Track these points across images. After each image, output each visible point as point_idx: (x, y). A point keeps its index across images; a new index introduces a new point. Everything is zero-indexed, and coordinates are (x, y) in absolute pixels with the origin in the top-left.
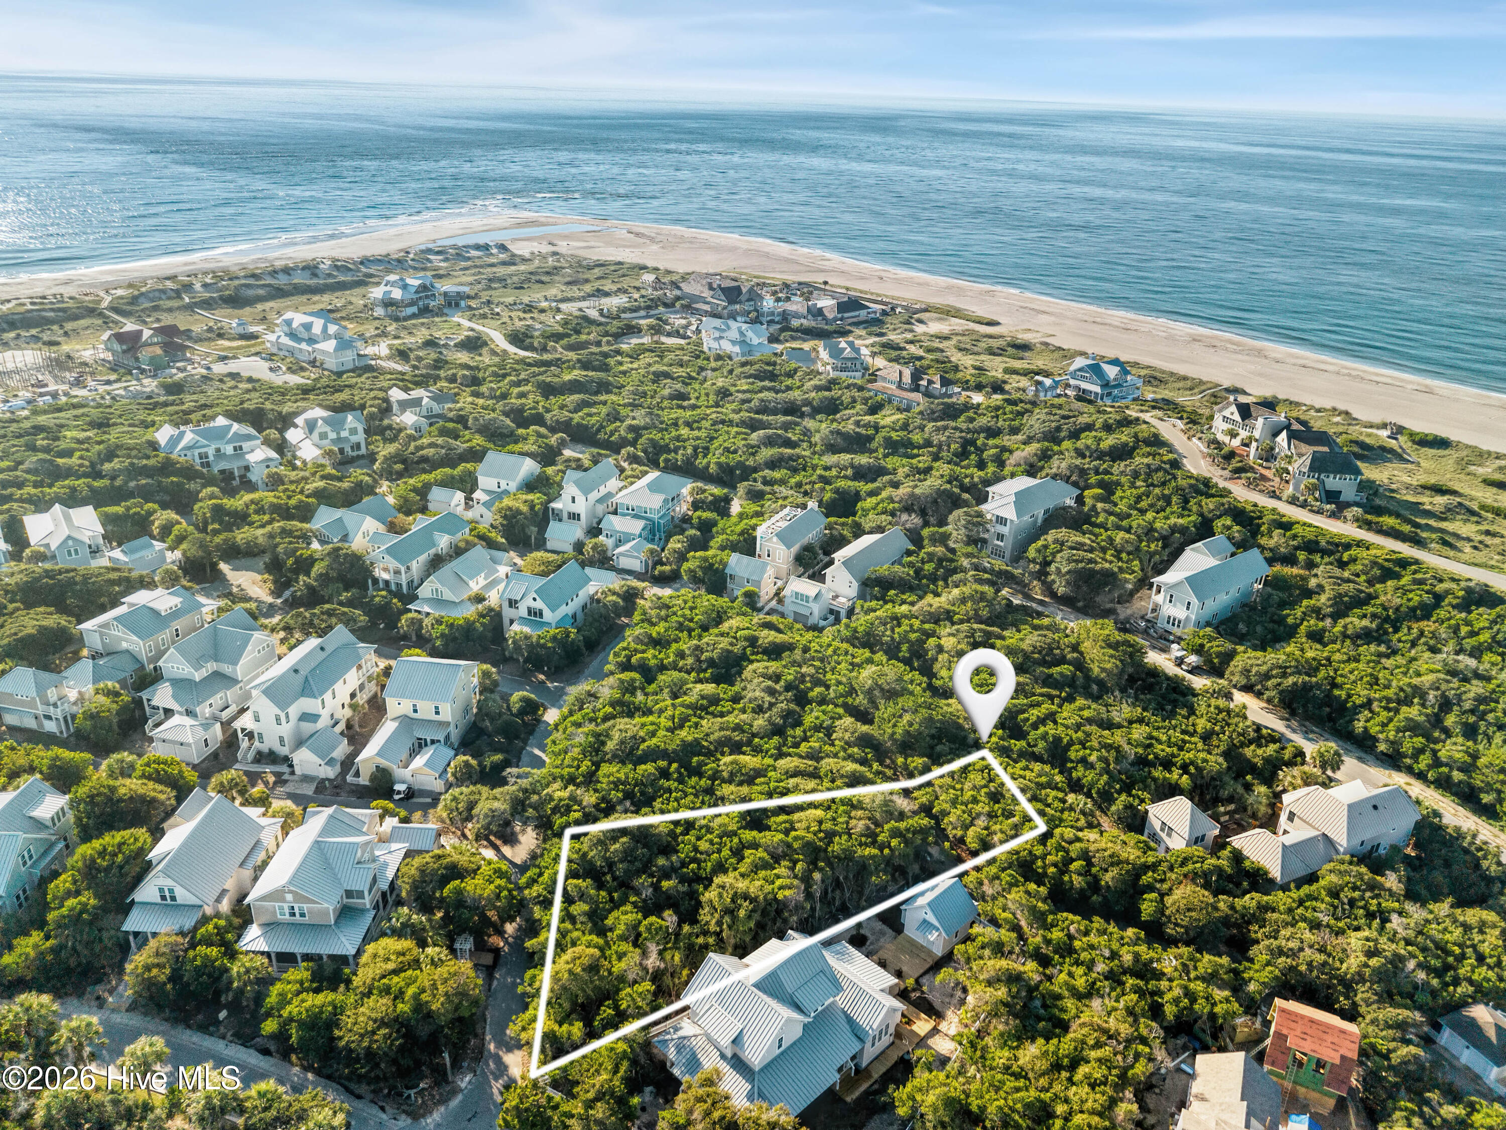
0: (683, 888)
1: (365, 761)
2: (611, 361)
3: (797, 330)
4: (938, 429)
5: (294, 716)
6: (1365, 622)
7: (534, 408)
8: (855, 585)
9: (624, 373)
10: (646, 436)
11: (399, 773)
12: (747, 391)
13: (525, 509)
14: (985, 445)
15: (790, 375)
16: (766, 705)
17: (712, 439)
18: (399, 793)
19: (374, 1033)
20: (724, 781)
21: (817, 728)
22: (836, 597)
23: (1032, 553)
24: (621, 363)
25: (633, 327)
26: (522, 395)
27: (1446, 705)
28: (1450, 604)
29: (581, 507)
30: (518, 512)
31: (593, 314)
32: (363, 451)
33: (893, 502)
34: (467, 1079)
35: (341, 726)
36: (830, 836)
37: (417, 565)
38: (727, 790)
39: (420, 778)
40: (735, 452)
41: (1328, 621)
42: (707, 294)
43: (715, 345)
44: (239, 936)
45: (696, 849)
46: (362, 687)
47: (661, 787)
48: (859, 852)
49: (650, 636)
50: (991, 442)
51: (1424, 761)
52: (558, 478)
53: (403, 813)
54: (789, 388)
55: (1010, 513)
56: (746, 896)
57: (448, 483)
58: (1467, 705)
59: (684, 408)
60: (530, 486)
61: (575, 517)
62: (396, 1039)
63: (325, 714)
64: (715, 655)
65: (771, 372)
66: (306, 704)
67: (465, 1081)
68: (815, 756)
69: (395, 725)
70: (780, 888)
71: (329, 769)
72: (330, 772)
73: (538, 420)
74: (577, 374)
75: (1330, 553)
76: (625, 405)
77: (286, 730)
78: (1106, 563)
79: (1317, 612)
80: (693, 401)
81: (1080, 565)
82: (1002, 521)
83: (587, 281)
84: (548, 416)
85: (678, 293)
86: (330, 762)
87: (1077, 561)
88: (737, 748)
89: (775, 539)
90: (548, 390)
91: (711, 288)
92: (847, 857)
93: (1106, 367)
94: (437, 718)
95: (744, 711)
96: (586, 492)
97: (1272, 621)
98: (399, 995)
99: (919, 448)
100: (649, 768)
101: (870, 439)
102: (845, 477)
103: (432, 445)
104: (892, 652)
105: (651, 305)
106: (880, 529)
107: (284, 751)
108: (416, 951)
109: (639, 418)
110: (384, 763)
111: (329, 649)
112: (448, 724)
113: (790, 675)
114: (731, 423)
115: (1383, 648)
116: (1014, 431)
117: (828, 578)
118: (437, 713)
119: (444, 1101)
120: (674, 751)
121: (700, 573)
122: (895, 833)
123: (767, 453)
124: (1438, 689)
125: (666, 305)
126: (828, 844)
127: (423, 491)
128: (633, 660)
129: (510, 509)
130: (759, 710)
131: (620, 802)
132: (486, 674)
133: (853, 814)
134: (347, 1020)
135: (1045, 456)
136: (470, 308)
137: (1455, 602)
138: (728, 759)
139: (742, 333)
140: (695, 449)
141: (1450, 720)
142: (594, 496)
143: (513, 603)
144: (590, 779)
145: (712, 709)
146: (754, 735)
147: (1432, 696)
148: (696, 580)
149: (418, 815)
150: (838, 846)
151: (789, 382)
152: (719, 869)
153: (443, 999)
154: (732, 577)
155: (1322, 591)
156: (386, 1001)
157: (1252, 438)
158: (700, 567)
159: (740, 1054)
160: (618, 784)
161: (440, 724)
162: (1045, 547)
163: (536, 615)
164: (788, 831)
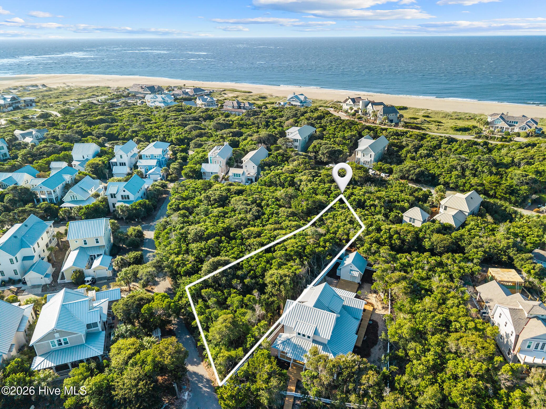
0: (253, 281)
1: (66, 270)
2: (113, 113)
3: (181, 99)
4: (255, 119)
5: (20, 259)
6: (426, 152)
7: (87, 130)
8: (256, 167)
9: (120, 116)
10: (140, 134)
11: (87, 272)
12: (175, 115)
13: (100, 163)
14: (274, 122)
16: (249, 210)
17: (169, 131)
18: (88, 281)
19: (136, 385)
20: (247, 239)
21: (272, 214)
22: (249, 174)
23: (310, 149)
24: (117, 113)
25: (114, 104)
26: (78, 127)
27: (463, 170)
28: (445, 143)
29: (126, 159)
30: (98, 164)
31: (95, 102)
32: (8, 156)
33: (253, 141)
35: (46, 260)
36: (304, 247)
37: (59, 189)
38: (250, 241)
39: (98, 272)
40: (181, 134)
41: (414, 154)
42: (141, 90)
43: (153, 104)
44: (31, 365)
45: (250, 266)
46: (50, 241)
48: (317, 250)
49: (182, 197)
50: (275, 121)
51: (468, 186)
52: (110, 151)
53: (96, 288)
54: (190, 114)
55: (298, 137)
56: (286, 276)
57: (58, 160)
58: (471, 167)
59: (151, 124)
60: (98, 155)
61: (123, 164)
62: (150, 384)
63: (36, 255)
65: (182, 109)
66: (26, 252)
67: (186, 396)
68: (277, 223)
69: (77, 251)
70: (296, 270)
71: (47, 279)
72: (48, 281)
73: (90, 134)
74: (99, 117)
75: (403, 135)
76: (126, 125)
77: (17, 266)
78: (337, 148)
79: (409, 151)
80: (154, 121)
81: (330, 149)
82: (296, 140)
83: (86, 94)
84: (94, 133)
85: (128, 91)
86: (47, 276)
88: (245, 226)
89: (217, 156)
90: (90, 124)
91: (142, 88)
92: (313, 252)
93: (300, 96)
94: (98, 245)
95: (240, 213)
96: (127, 153)
97: (397, 157)
99: (251, 125)
101: (232, 125)
102: (230, 136)
103: (45, 147)
104: (283, 186)
105: (118, 97)
106: (254, 149)
107: (18, 277)
108: (139, 341)
109: (134, 128)
110: (78, 268)
111: (30, 226)
112: (104, 246)
113: (250, 199)
114: (174, 125)
115: (434, 158)
116: (281, 116)
117: (244, 167)
118: (97, 242)
120: (220, 232)
121: (191, 174)
122: (325, 241)
123: (194, 133)
124: (459, 165)
125: (124, 96)
126: (304, 250)
127: (49, 163)
128: (180, 206)
129: (93, 164)
131: (206, 256)
132: (113, 224)
133: (306, 238)
134: (118, 383)
135: (296, 122)
136: (37, 106)
137: (446, 142)
138: (246, 230)
139: (163, 99)
140: (164, 135)
141: (467, 173)
142: (130, 154)
143: (113, 196)
145: (226, 216)
146: (249, 221)
147: (459, 167)
148: (188, 177)
150: (308, 250)
151: (190, 111)
152: (265, 270)
153: (169, 357)
154: (204, 173)
155: (408, 145)
156: (137, 368)
157: (359, 109)
158: (190, 171)
159: (317, 339)
160: (201, 250)
161: (100, 247)
162: (315, 146)
163: (125, 199)
164: (286, 249)
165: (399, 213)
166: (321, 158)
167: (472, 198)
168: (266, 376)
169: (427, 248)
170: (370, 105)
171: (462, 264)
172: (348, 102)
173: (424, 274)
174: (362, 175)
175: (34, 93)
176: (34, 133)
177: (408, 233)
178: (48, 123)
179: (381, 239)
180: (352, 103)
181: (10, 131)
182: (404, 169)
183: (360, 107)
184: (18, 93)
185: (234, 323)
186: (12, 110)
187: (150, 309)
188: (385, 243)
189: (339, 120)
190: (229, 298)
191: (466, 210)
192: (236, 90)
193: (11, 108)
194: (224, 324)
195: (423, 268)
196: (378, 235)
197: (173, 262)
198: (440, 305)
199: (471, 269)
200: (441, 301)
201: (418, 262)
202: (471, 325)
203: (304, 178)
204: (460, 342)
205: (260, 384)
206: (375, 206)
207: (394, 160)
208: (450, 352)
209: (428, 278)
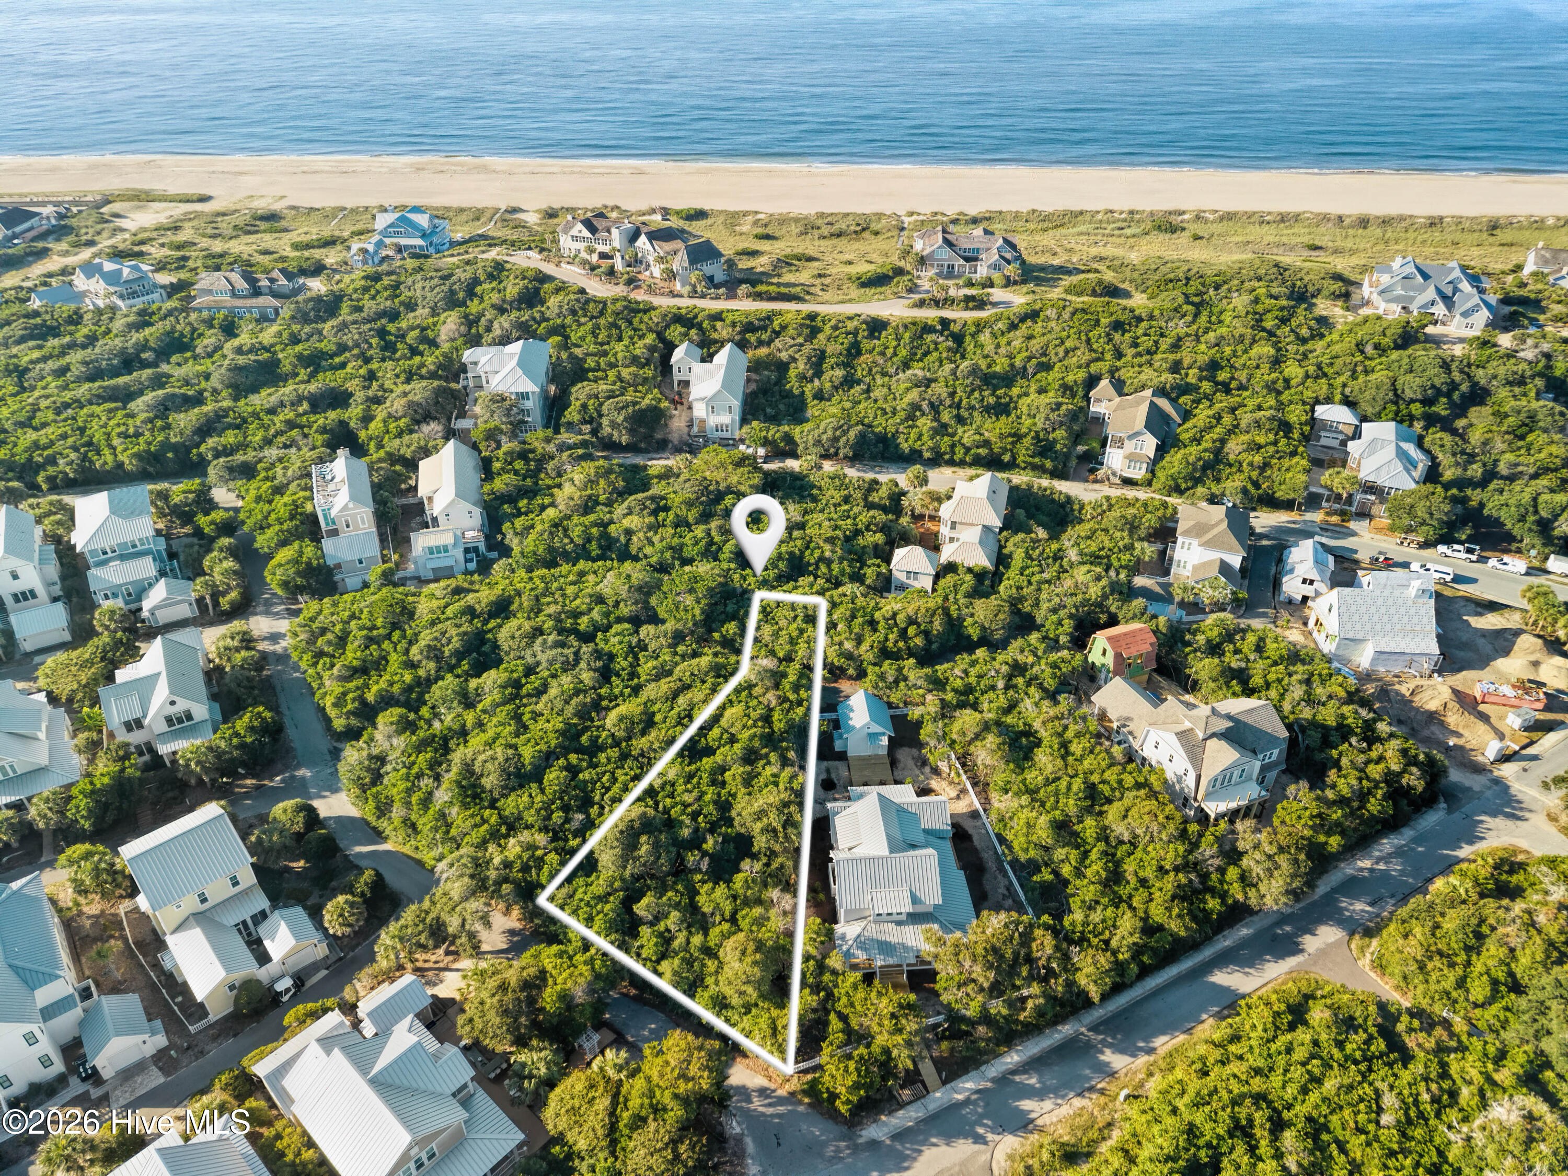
1: (213, 992)
4: (338, 328)
8: (476, 510)
11: (263, 974)
14: (399, 329)
15: (75, 321)
18: (287, 990)
19: (676, 1157)
21: (632, 650)
22: (462, 535)
23: (572, 416)
27: (936, 409)
29: (31, 580)
33: (397, 418)
34: (734, 1124)
36: (766, 720)
39: (296, 959)
41: (817, 383)
47: (585, 782)
50: (402, 325)
53: (331, 1002)
54: (94, 340)
55: (526, 384)
61: (26, 596)
64: (456, 643)
67: (735, 1127)
69: (197, 931)
71: (148, 1037)
72: (156, 1040)
77: (47, 1043)
81: (630, 409)
82: (524, 396)
87: (625, 407)
88: (597, 708)
89: (351, 504)
92: (790, 725)
93: (413, 217)
94: (238, 889)
95: (554, 675)
97: (785, 399)
98: (657, 1110)
99: (338, 355)
100: (554, 775)
106: (425, 452)
107: (59, 1068)
110: (239, 976)
112: (254, 886)
113: (547, 622)
115: (862, 386)
116: (411, 307)
117: (439, 520)
118: (236, 884)
121: (299, 581)
126: (771, 727)
128: (370, 698)
130: (569, 667)
131: (567, 820)
133: (755, 694)
135: (470, 322)
138: (610, 718)
143: (133, 725)
144: (511, 824)
145: (525, 691)
146: (595, 688)
147: (924, 406)
149: (351, 992)
150: (779, 723)
151: (84, 330)
154: (339, 566)
155: (794, 360)
156: (652, 1126)
157: (614, 249)
161: (244, 893)
162: (584, 406)
163: (180, 721)
165: (880, 567)
170: (643, 239)
171: (1052, 657)
172: (574, 232)
173: (1002, 701)
180: (586, 233)
183: (617, 244)
187: (562, 998)
188: (901, 650)
189: (592, 305)
190: (701, 900)
191: (994, 520)
192: (147, 193)
198: (1064, 758)
199: (1069, 663)
200: (1063, 751)
201: (980, 677)
203: (633, 522)
204: (1129, 820)
207: (782, 407)
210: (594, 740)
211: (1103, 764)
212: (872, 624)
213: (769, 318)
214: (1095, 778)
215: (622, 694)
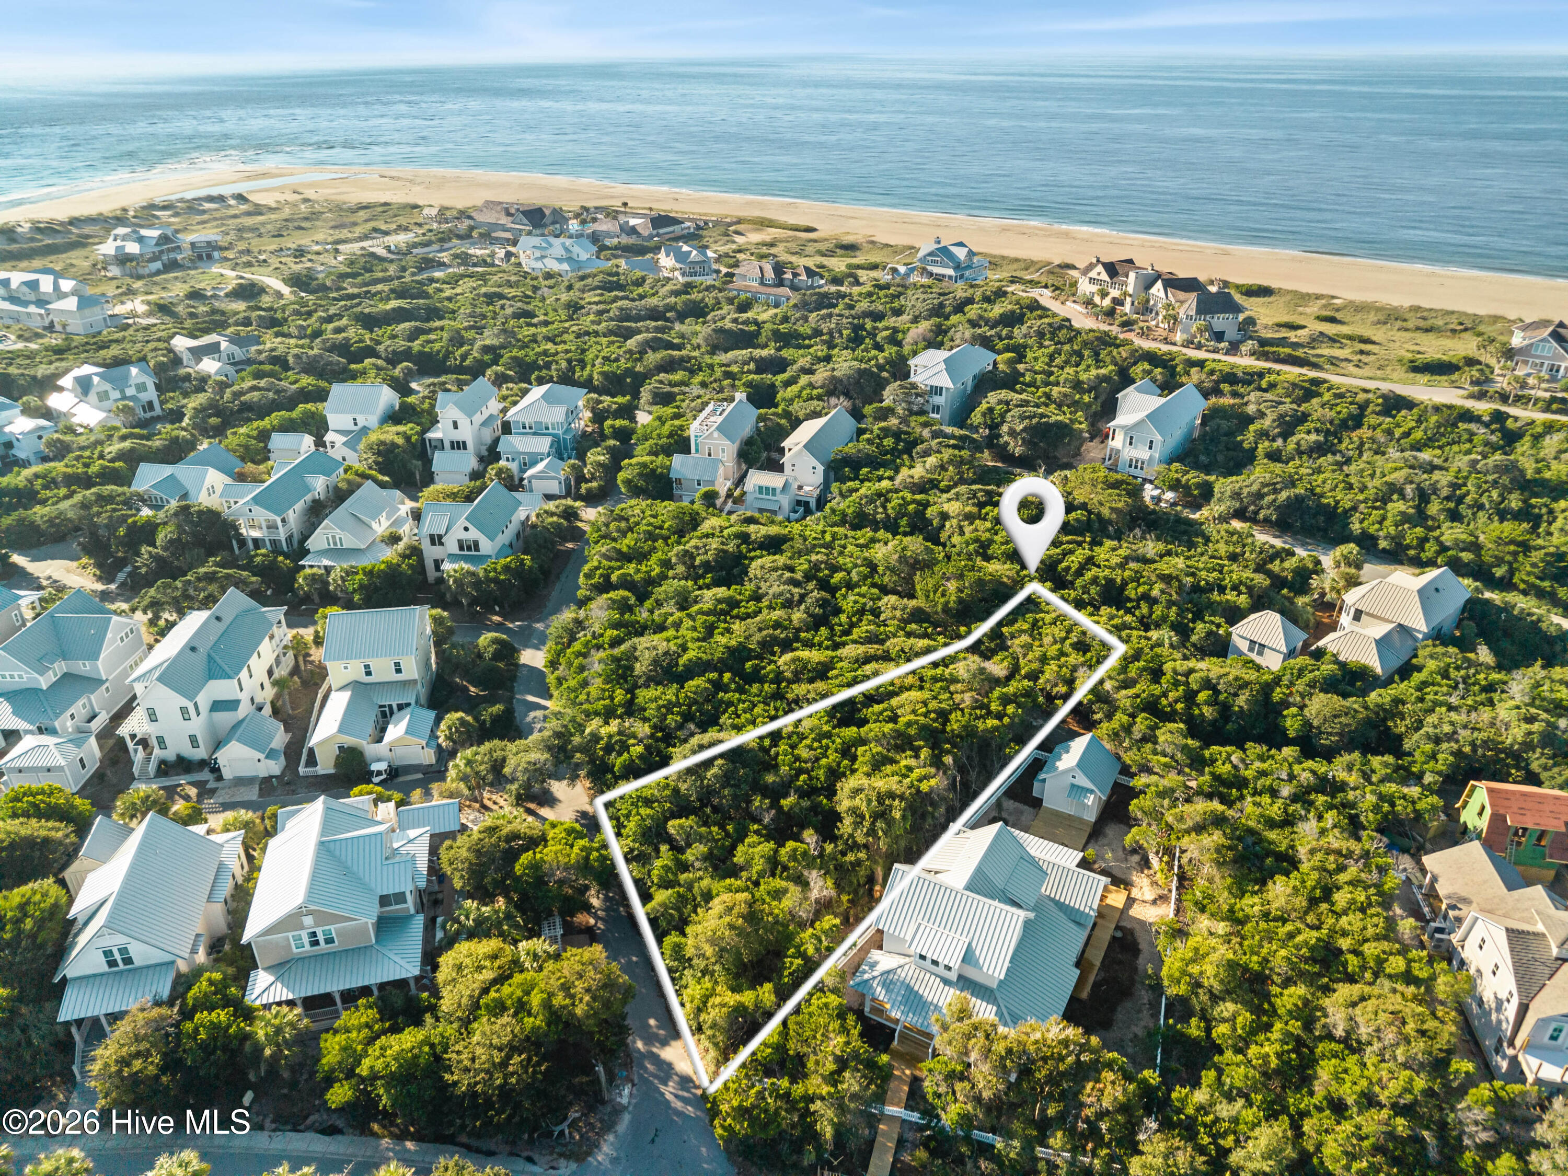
0: (806, 803)
1: (322, 743)
2: (430, 290)
3: (616, 248)
4: (823, 318)
5: (204, 707)
6: (1313, 437)
7: (361, 341)
8: (821, 469)
9: (449, 299)
10: (507, 356)
11: (371, 750)
12: (600, 302)
13: (400, 441)
14: (875, 328)
15: (640, 282)
16: (796, 598)
17: (584, 351)
18: (379, 773)
19: (504, 1064)
20: (790, 682)
21: (862, 612)
22: (800, 488)
23: (976, 417)
24: (441, 290)
25: (432, 260)
26: (338, 330)
27: (1423, 497)
28: (1374, 412)
29: (466, 433)
30: (394, 445)
31: (381, 252)
32: (158, 411)
33: (814, 388)
34: (626, 1092)
35: (267, 710)
36: (944, 716)
37: (294, 515)
38: (800, 689)
39: (399, 751)
40: (617, 360)
41: (1279, 442)
42: (504, 220)
43: (539, 265)
44: (244, 989)
45: (797, 759)
46: (278, 661)
47: (722, 701)
48: (981, 725)
49: (619, 552)
50: (880, 325)
51: (1431, 549)
52: (426, 406)
53: (397, 796)
54: (641, 297)
55: (944, 381)
56: (892, 795)
57: (288, 427)
58: (1445, 492)
59: (535, 325)
60: (393, 417)
61: (459, 446)
62: (539, 1064)
63: (244, 697)
64: (710, 556)
65: (617, 282)
66: (220, 689)
67: (625, 1095)
68: (872, 639)
69: (346, 696)
70: (920, 780)
71: (271, 763)
72: (274, 767)
73: (371, 352)
74: (393, 304)
75: (1249, 383)
76: (465, 329)
77: (197, 725)
78: (1056, 416)
79: (1263, 434)
80: (542, 318)
81: (1035, 421)
82: (937, 391)
83: (355, 224)
84: (381, 348)
85: (472, 223)
86: (271, 754)
87: (1030, 417)
88: (787, 646)
89: (716, 434)
90: (369, 322)
91: (509, 214)
92: (969, 732)
93: (954, 250)
94: (399, 677)
95: (771, 608)
96: (470, 414)
97: (1228, 449)
98: (522, 1007)
99: (810, 338)
100: (697, 683)
101: (757, 334)
102: (749, 372)
103: (254, 388)
104: (892, 527)
105: (444, 239)
106: (816, 414)
107: (201, 753)
108: (509, 949)
109: (489, 338)
110: (349, 740)
111: (227, 620)
112: (415, 682)
113: (802, 565)
114: (596, 334)
115: (1338, 458)
116: (898, 312)
117: (787, 468)
118: (399, 671)
119: (609, 1126)
120: (720, 660)
121: (641, 483)
122: (1006, 700)
123: (653, 358)
124: (1411, 482)
125: (460, 237)
126: (944, 724)
127: (264, 436)
128: (614, 578)
129: (382, 443)
130: (789, 604)
131: (680, 727)
132: (437, 620)
133: (952, 688)
134: (459, 1055)
135: (940, 331)
136: (226, 259)
137: (1378, 409)
138: (788, 657)
139: (567, 250)
140: (569, 361)
141: (1434, 508)
142: (479, 418)
143: (437, 540)
144: (631, 709)
145: (735, 611)
146: (799, 630)
147: (1409, 490)
148: (636, 491)
149: (417, 794)
150: (955, 723)
151: (640, 290)
152: (835, 775)
153: (587, 998)
154: (679, 481)
155: (1262, 415)
156: (505, 1019)
157: (1125, 294)
158: (640, 475)
159: (971, 973)
160: (669, 706)
161: (405, 684)
162: (991, 410)
163: (469, 549)
164: (894, 719)
165: (1219, 626)
166: (1007, 444)
167: (1437, 590)
168: (831, 1066)
169: (1292, 734)
170: (1159, 284)
171: (1391, 788)
172: (1093, 274)
173: (1275, 810)
174: (1120, 505)
175: (216, 219)
176: (224, 345)
177: (1241, 687)
178: (260, 317)
179: (1164, 701)
180: (1105, 276)
181: (159, 340)
182: (1245, 491)
183: (1130, 289)
184: (173, 220)
185: (752, 916)
186: (158, 272)
187: (535, 866)
188: (1174, 712)
189: (1064, 331)
190: (740, 848)
191: (1419, 624)
192: (771, 221)
193: (158, 265)
194: (727, 919)
195: (1274, 793)
196: (1157, 690)
197: (595, 737)
198: (1313, 902)
199: (1413, 803)
200: (1318, 893)
201: (1263, 773)
202: (1397, 964)
203: (953, 508)
204: (1358, 1011)
205: (815, 1084)
206: (1152, 602)
207: (1220, 458)
208: (1330, 1037)
209: (1288, 822)
210: (757, 669)
211: (1370, 932)
212: (1156, 674)
213: (1261, 375)
214: (1344, 943)
215: (820, 645)
